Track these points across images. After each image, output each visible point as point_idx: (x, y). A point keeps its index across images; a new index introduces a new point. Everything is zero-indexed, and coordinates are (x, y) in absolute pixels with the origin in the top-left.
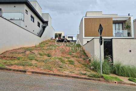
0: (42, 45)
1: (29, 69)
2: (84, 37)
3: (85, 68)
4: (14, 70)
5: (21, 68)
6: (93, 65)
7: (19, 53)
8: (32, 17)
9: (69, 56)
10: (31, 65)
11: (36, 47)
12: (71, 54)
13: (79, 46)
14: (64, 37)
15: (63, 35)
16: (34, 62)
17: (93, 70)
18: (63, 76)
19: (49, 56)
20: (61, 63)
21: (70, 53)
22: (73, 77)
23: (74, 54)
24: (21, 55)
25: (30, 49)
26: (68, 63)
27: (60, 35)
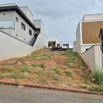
0: (34, 55)
1: (21, 82)
2: (82, 44)
3: (84, 80)
4: (5, 84)
5: (13, 81)
6: (94, 77)
7: (10, 65)
8: (22, 24)
9: (65, 67)
10: (23, 78)
11: (27, 57)
12: (67, 65)
13: (76, 54)
14: (58, 45)
15: (57, 43)
16: (26, 74)
17: (94, 82)
18: (59, 90)
19: (43, 67)
20: (57, 75)
21: (66, 63)
22: (71, 91)
23: (71, 64)
24: (12, 67)
25: (22, 60)
26: (64, 74)
27: (54, 43)
